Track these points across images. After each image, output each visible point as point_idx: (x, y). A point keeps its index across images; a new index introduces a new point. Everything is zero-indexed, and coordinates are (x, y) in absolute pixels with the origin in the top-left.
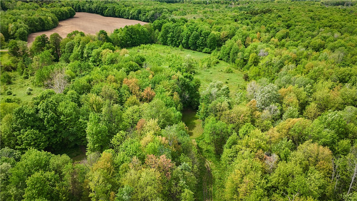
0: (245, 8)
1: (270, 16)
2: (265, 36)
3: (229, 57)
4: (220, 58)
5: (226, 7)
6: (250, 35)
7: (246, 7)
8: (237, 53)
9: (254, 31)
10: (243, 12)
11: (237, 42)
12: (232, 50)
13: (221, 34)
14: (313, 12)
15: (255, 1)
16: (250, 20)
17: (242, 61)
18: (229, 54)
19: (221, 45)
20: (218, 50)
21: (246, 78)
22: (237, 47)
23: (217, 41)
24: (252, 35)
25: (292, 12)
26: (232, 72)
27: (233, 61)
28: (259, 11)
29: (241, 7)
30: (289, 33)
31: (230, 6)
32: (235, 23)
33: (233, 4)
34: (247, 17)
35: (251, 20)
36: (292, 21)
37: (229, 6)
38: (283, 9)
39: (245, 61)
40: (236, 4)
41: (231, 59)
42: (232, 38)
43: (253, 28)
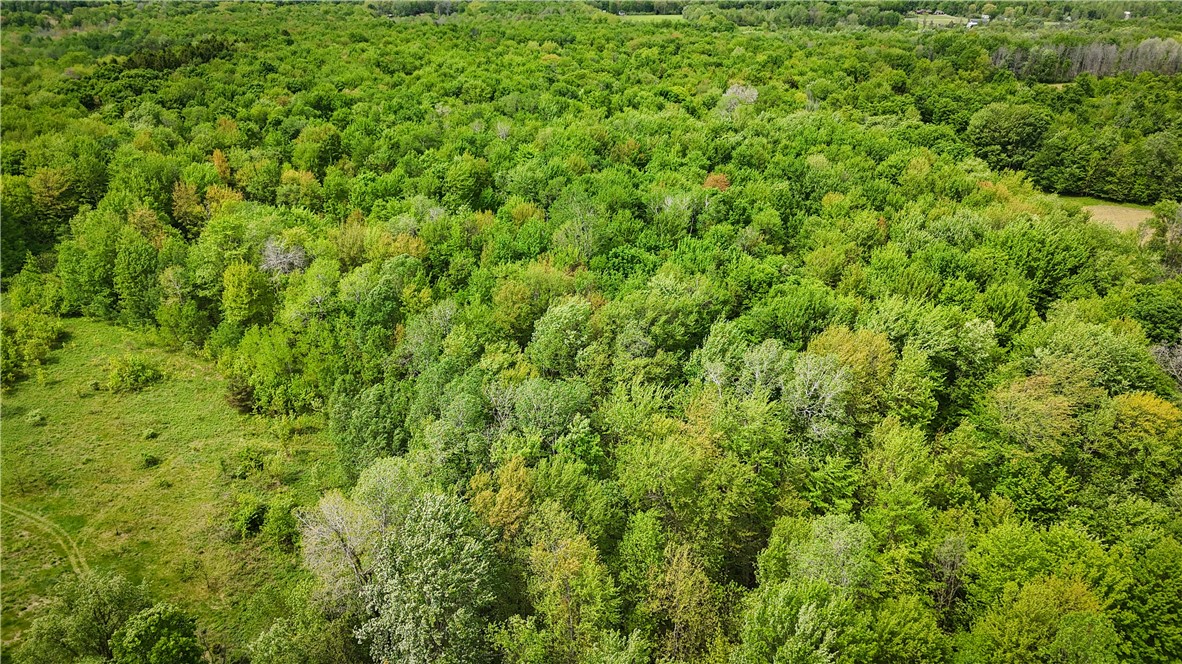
0: (112, 38)
1: (233, 72)
2: (254, 164)
3: (116, 296)
4: (64, 308)
5: (26, 39)
6: (185, 171)
7: (117, 35)
8: (149, 271)
9: (193, 148)
10: (108, 59)
11: (130, 219)
12: (121, 260)
13: (31, 182)
16: (155, 92)
17: (190, 308)
18: (108, 281)
19: (47, 241)
20: (45, 267)
21: (242, 400)
22: (141, 243)
23: (23, 222)
24: (189, 168)
25: (303, 46)
26: (157, 378)
27: (146, 314)
28: (177, 50)
29: (91, 35)
30: (338, 137)
31: (44, 34)
32: (92, 120)
33: (53, 22)
34: (139, 82)
35: (160, 95)
36: (325, 83)
37: (38, 33)
38: (266, 37)
39: (203, 303)
40: (67, 24)
41: (126, 302)
42: (100, 205)
43: (184, 132)
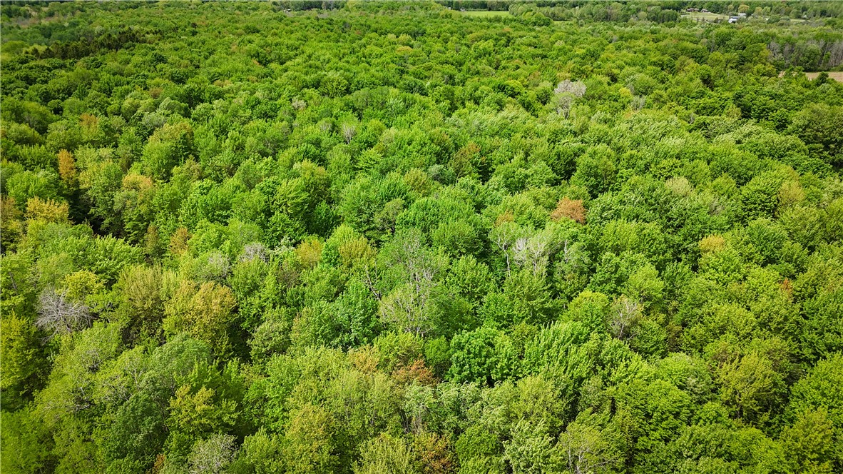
0: (63, 28)
7: (66, 24)
14: (258, 32)
15: (101, 4)
25: (203, 37)
28: (101, 38)
29: (51, 25)
30: (192, 135)
33: (34, 14)
36: (202, 76)
38: (175, 30)
40: (43, 15)
